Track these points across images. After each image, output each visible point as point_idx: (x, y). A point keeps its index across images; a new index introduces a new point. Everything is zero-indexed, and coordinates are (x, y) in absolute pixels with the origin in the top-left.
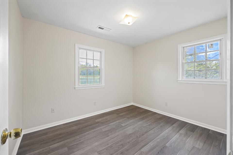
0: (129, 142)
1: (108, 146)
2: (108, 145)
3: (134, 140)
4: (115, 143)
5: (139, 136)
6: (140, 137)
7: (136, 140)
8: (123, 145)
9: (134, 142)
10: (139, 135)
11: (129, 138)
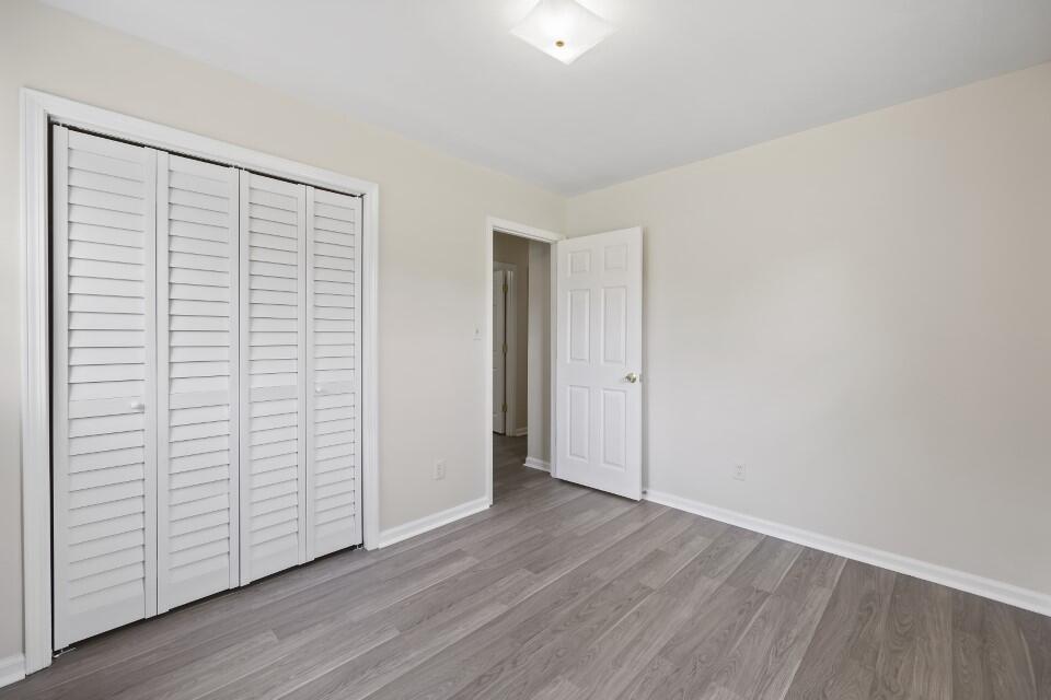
0: (555, 631)
1: (634, 609)
2: (638, 614)
3: (529, 643)
4: (612, 623)
5: (502, 670)
6: (500, 663)
7: (523, 644)
8: (578, 617)
9: (531, 634)
10: (503, 675)
11: (558, 650)
